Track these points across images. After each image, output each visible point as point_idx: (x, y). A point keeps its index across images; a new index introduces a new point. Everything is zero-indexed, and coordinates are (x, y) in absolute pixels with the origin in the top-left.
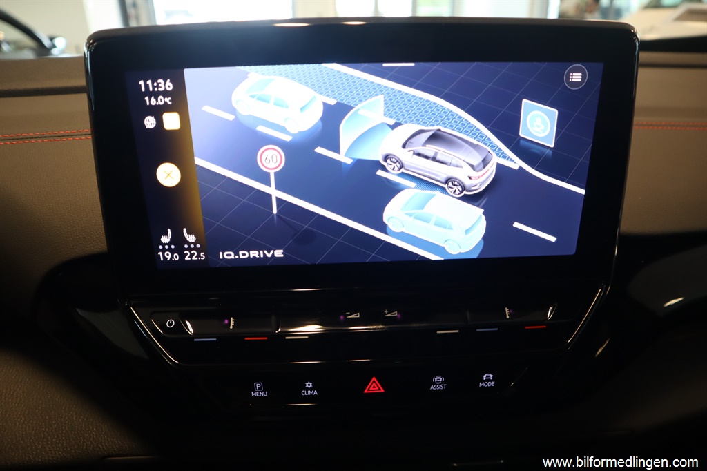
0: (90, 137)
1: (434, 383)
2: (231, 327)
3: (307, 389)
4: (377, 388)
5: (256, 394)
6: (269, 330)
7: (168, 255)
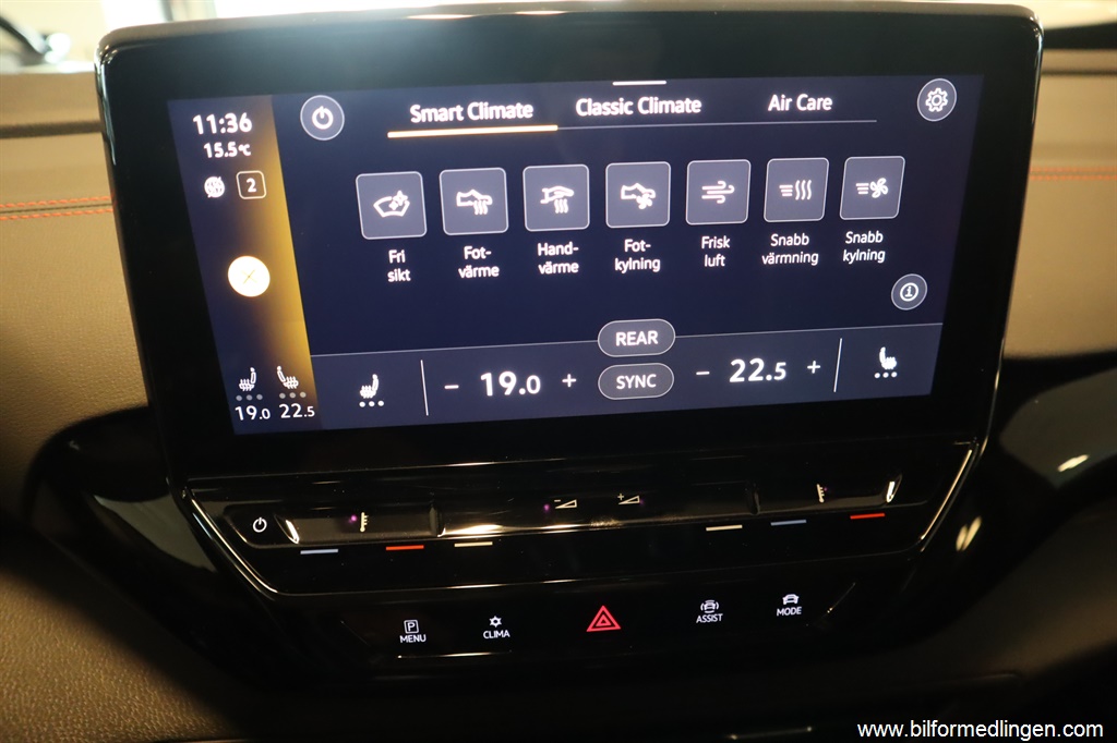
1: (702, 613)
2: (363, 529)
3: (493, 629)
4: (608, 623)
5: (408, 639)
6: (428, 533)
7: (252, 411)
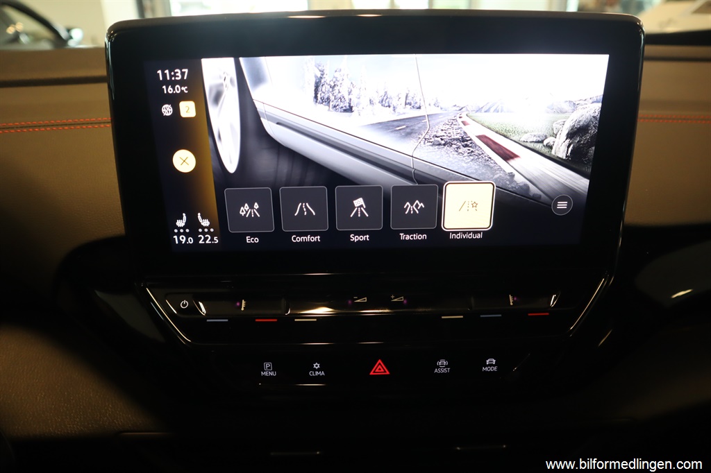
0: (109, 125)
1: (438, 367)
2: (243, 309)
3: (315, 370)
4: (382, 370)
5: (266, 374)
6: (279, 312)
7: (183, 238)
